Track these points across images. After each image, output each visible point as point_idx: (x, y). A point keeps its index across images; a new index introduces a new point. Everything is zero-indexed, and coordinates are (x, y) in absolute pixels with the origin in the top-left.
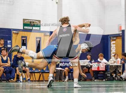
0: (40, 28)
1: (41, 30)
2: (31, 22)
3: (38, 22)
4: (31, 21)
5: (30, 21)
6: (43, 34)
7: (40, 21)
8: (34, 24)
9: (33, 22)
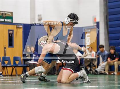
0: (12, 21)
1: (14, 22)
2: (3, 14)
3: (10, 14)
4: (3, 12)
5: (1, 12)
6: (15, 26)
7: (12, 13)
8: (6, 15)
9: (5, 14)
